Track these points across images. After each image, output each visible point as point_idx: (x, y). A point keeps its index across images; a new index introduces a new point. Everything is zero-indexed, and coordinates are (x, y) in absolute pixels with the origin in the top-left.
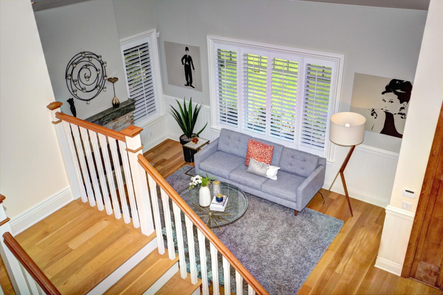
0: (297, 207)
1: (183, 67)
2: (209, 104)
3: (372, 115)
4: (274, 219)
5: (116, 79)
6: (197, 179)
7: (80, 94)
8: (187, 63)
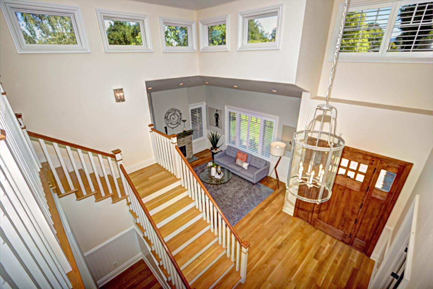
0: (254, 181)
1: (215, 118)
2: (224, 134)
3: (290, 144)
4: (243, 186)
5: (185, 121)
6: (210, 164)
7: (170, 125)
8: (217, 117)
